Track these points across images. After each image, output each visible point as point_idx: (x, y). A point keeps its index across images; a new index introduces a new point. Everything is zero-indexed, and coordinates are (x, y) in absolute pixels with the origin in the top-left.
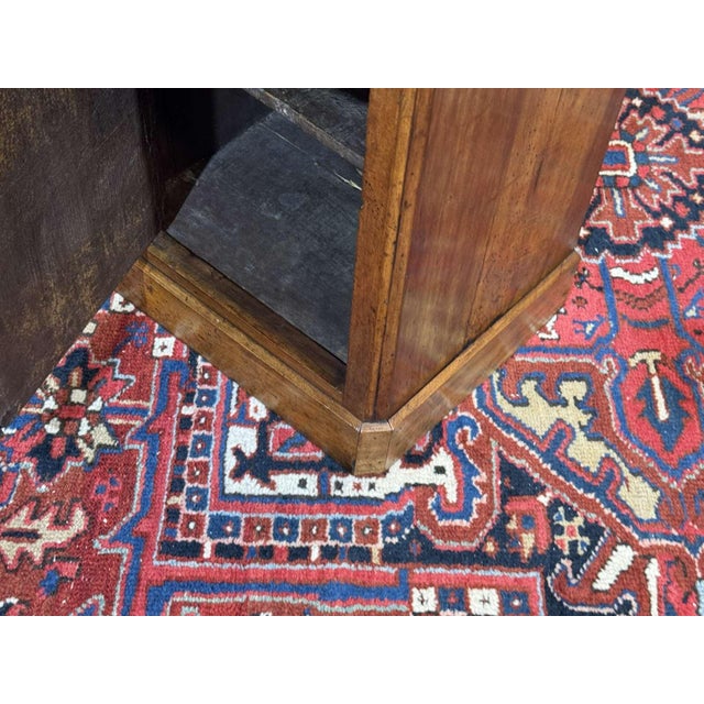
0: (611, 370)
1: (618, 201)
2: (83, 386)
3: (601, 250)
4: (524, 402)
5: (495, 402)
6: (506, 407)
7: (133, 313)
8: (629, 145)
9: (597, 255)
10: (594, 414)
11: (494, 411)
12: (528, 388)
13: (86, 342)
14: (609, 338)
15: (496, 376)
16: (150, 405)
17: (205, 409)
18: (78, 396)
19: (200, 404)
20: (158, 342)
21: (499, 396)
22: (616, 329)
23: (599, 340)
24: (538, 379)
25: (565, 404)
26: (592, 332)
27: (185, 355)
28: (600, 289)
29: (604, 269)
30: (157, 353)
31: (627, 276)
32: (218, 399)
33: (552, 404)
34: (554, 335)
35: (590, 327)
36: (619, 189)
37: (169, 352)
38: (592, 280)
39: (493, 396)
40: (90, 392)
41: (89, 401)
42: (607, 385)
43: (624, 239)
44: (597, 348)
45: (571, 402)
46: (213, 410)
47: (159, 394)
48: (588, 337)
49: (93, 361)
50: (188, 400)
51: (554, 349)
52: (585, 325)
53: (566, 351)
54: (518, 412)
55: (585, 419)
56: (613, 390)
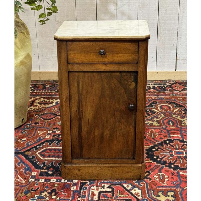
0: (180, 190)
1: (181, 161)
2: (55, 195)
3: (177, 169)
4: (159, 196)
5: (152, 196)
6: (155, 197)
7: (66, 182)
8: (184, 151)
9: (176, 170)
10: (175, 197)
11: (152, 198)
12: (160, 194)
13: (56, 188)
14: (179, 184)
15: (152, 192)
16: (70, 198)
17: (83, 199)
18: (54, 197)
19: (82, 198)
20: (72, 187)
21: (153, 195)
22: (181, 183)
23: (177, 185)
24: (162, 192)
25: (169, 196)
26: (175, 183)
27: (78, 189)
28: (177, 176)
29: (178, 173)
30: (72, 189)
31: (183, 173)
32: (86, 197)
33: (166, 196)
34: (166, 184)
35: (174, 183)
36: (181, 159)
37: (75, 189)
38: (175, 174)
39: (152, 195)
40: (56, 196)
41: (56, 198)
42: (178, 193)
43: (183, 167)
44: (176, 186)
45: (170, 196)
46: (85, 199)
47: (73, 196)
48: (174, 184)
49: (57, 191)
50: (79, 197)
51: (166, 187)
52: (174, 182)
53: (169, 187)
54: (158, 198)
55: (173, 199)
56: (180, 194)
